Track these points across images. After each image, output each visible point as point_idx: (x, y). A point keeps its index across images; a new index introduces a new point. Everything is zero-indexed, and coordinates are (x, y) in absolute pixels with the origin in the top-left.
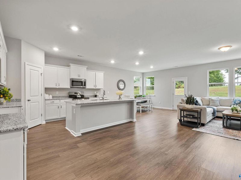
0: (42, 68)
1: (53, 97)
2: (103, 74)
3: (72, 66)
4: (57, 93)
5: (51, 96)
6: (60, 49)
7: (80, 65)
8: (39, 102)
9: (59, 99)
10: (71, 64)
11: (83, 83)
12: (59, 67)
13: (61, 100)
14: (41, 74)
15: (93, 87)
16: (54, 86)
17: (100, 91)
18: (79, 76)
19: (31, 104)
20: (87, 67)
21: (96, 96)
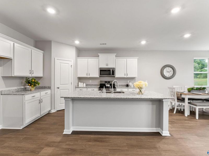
0: (72, 61)
1: (86, 85)
2: (137, 60)
3: (101, 55)
4: (90, 82)
5: (85, 84)
6: (80, 42)
7: (108, 54)
8: (69, 89)
9: (86, 88)
10: (99, 54)
11: (111, 71)
12: (90, 58)
13: (88, 89)
14: (71, 66)
15: (123, 76)
16: (85, 76)
17: (135, 80)
18: (107, 65)
19: (61, 90)
20: (116, 54)
21: (127, 86)
